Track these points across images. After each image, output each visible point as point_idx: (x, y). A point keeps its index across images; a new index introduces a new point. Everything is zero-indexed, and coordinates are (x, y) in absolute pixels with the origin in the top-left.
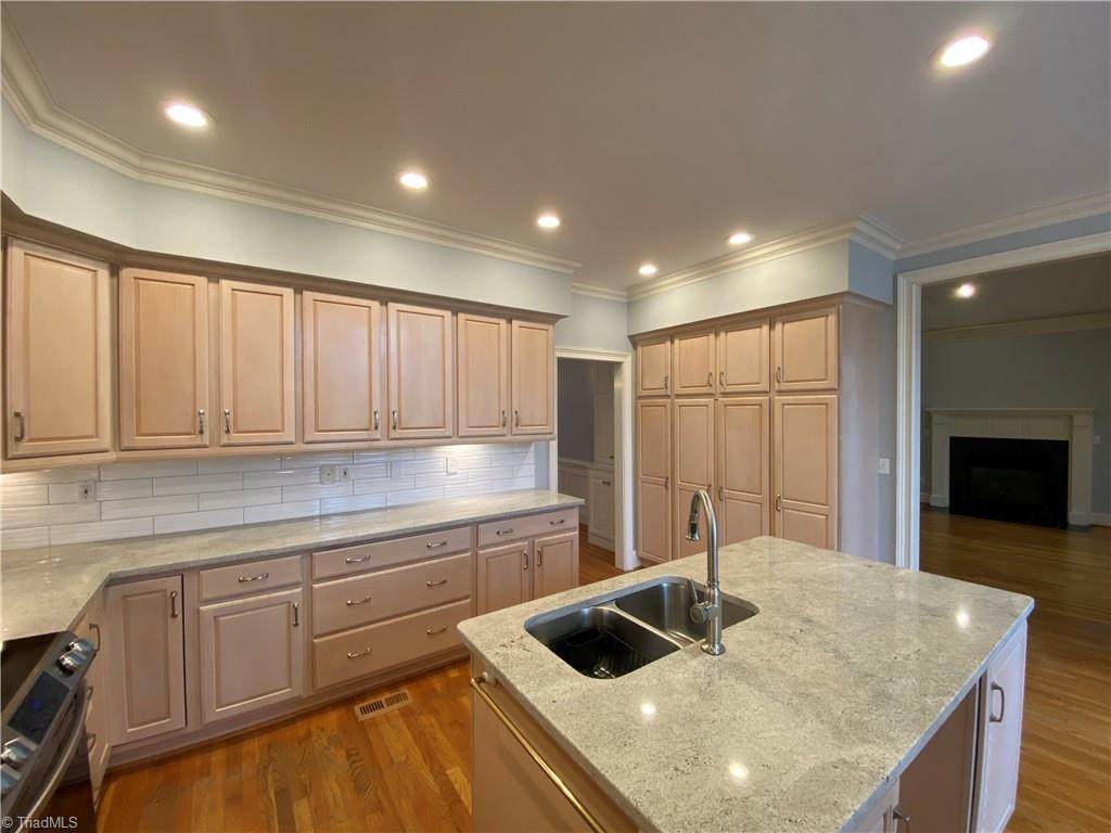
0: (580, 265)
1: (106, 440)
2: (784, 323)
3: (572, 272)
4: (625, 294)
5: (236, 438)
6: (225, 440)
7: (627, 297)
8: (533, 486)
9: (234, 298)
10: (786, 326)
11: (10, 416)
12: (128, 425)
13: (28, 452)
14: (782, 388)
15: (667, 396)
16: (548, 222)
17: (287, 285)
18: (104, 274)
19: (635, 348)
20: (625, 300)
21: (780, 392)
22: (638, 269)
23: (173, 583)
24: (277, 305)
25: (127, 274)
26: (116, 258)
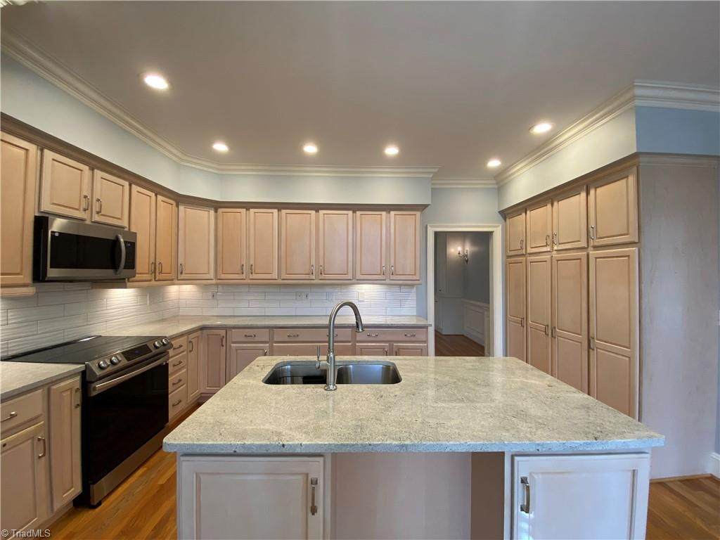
0: (436, 170)
1: (212, 275)
2: (596, 188)
3: (431, 176)
4: (494, 182)
5: (255, 276)
6: (251, 277)
7: (497, 184)
8: (415, 314)
9: (255, 216)
10: (598, 189)
11: (179, 265)
12: (220, 270)
13: (185, 278)
14: (596, 244)
15: (523, 255)
16: (392, 151)
17: (275, 208)
18: (212, 212)
19: (505, 220)
20: (496, 187)
21: (596, 248)
22: (487, 163)
23: (223, 332)
24: (271, 217)
25: (220, 210)
26: (216, 205)
